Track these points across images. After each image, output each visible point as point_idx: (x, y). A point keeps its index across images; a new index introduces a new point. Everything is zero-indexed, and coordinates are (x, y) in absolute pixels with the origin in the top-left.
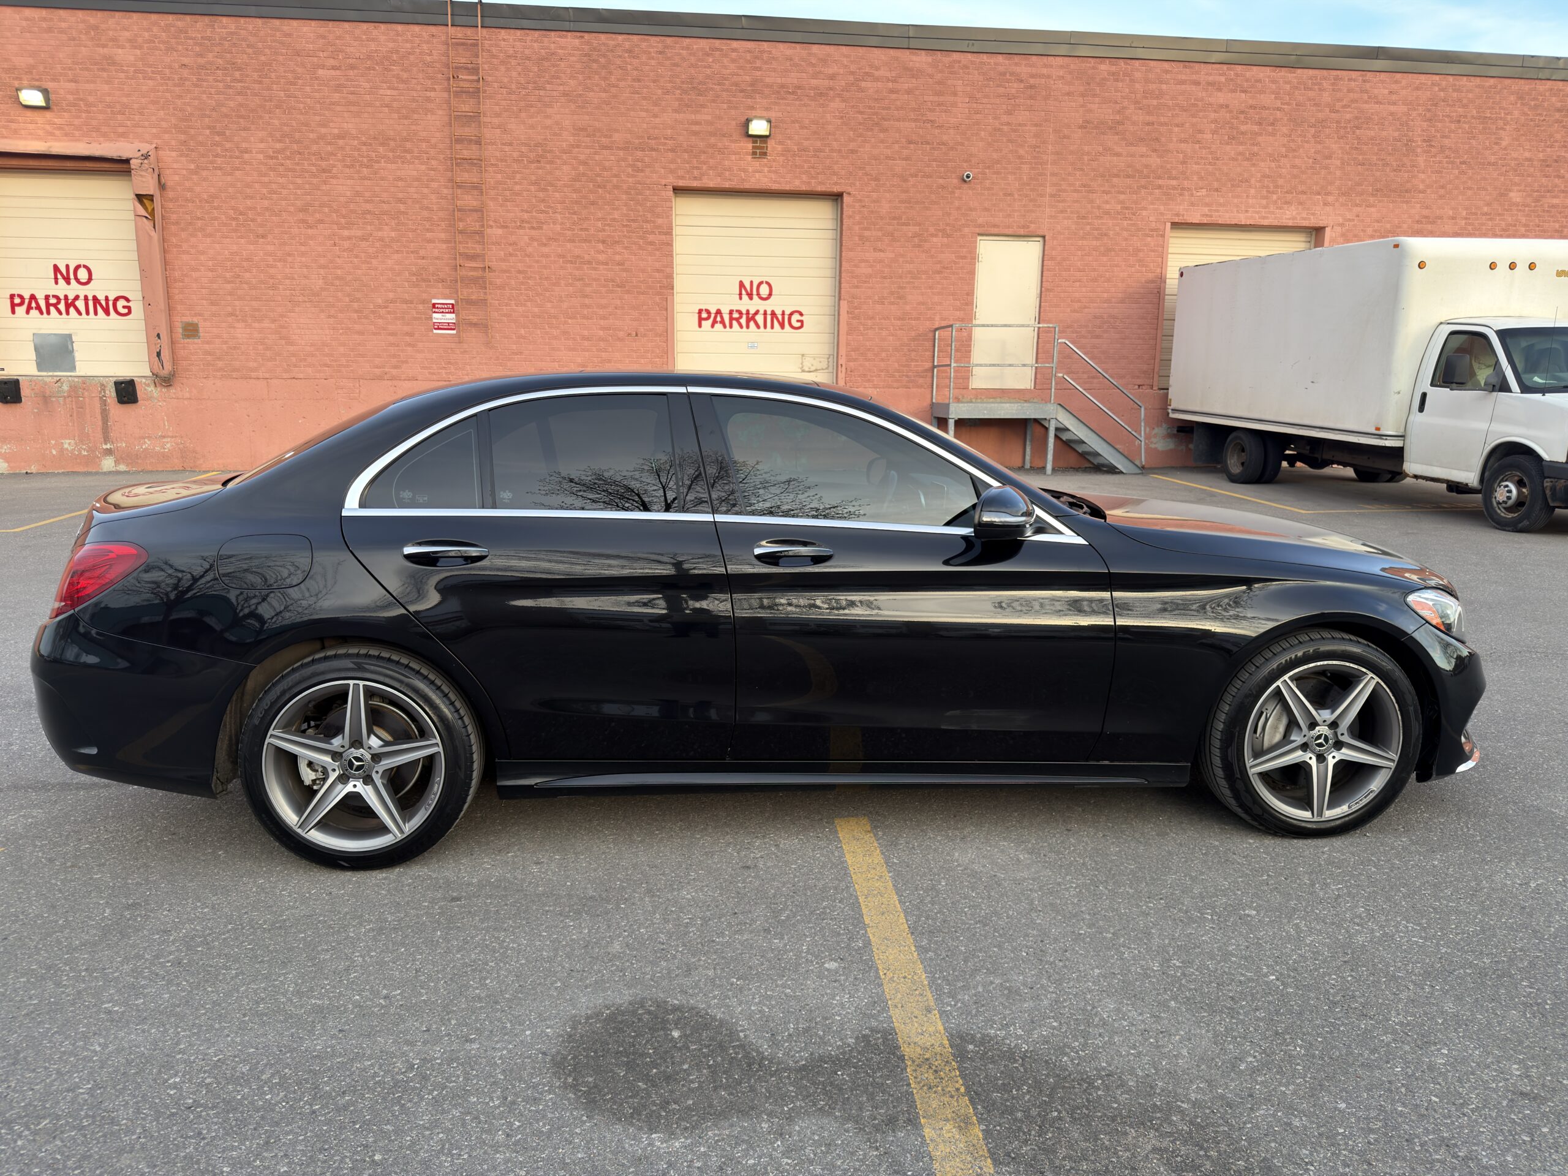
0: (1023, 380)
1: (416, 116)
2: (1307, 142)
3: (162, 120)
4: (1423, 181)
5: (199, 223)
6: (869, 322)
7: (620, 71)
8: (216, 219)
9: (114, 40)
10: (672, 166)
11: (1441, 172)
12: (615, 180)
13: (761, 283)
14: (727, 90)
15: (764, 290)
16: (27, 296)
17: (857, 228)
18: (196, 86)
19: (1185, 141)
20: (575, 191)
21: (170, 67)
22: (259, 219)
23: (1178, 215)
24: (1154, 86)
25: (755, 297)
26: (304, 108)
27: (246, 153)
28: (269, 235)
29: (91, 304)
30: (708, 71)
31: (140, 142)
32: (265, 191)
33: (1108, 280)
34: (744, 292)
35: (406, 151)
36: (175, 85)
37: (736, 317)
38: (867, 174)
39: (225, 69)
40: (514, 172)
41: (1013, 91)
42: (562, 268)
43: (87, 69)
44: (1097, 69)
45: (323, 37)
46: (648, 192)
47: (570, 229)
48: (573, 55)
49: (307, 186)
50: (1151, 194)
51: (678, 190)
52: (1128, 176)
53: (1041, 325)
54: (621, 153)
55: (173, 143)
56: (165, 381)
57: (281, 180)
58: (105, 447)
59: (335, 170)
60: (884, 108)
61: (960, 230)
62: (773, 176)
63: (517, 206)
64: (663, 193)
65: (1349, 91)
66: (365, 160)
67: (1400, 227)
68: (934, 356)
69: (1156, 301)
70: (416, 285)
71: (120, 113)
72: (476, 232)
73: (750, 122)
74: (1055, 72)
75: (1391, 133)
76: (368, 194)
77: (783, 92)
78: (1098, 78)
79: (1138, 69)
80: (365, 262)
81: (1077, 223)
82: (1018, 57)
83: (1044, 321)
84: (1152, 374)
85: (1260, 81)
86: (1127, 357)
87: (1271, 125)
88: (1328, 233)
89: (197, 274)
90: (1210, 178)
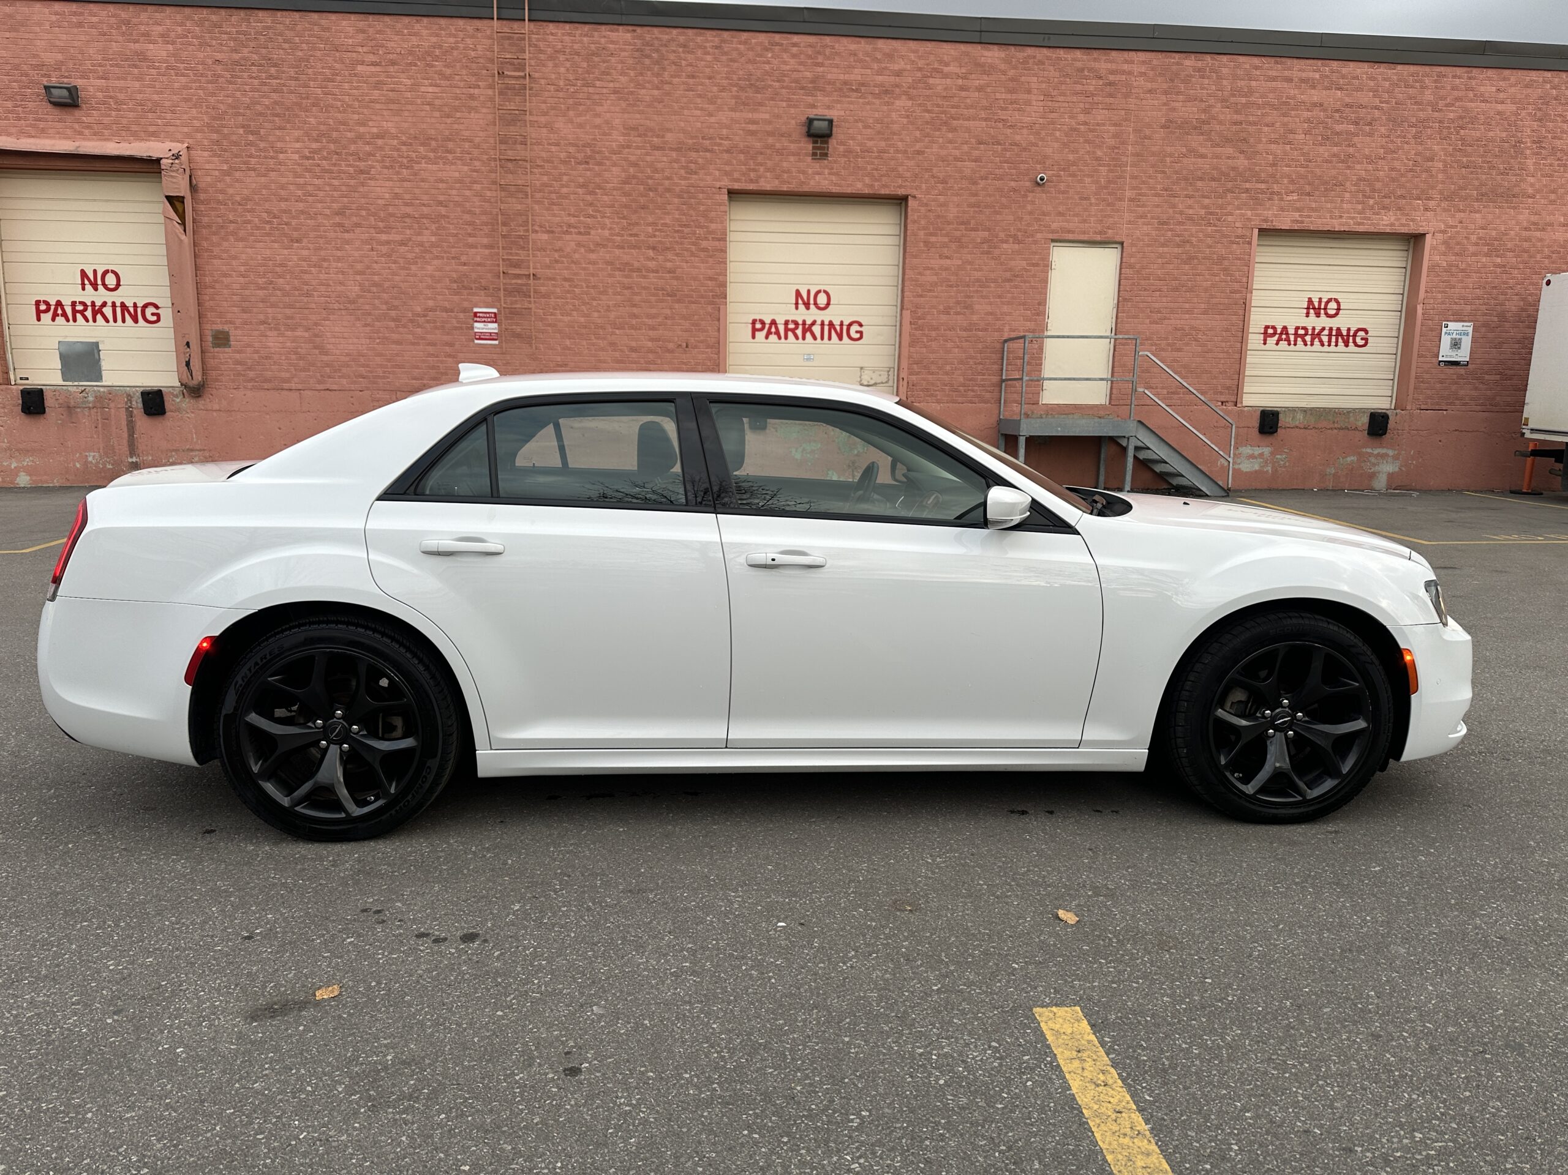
0: (1096, 395)
1: (458, 115)
2: (1407, 143)
3: (194, 118)
4: (1532, 185)
5: (232, 227)
6: (934, 333)
7: (674, 67)
8: (249, 222)
9: (147, 34)
10: (727, 168)
11: (1551, 176)
12: (667, 182)
13: (819, 292)
14: (786, 88)
15: (822, 300)
16: (53, 302)
17: (922, 233)
18: (231, 83)
19: (1276, 142)
20: (625, 194)
21: (204, 63)
22: (294, 222)
23: (1266, 221)
24: (1243, 83)
25: (812, 307)
26: (342, 106)
27: (281, 153)
28: (305, 240)
29: (119, 310)
31: (171, 141)
32: (300, 193)
33: (1191, 290)
34: (800, 301)
35: (448, 152)
36: (209, 82)
37: (793, 329)
38: (933, 177)
39: (262, 65)
40: (561, 174)
41: (1092, 88)
42: (610, 276)
43: (117, 65)
44: (1182, 65)
45: (363, 31)
46: (701, 196)
47: (618, 235)
48: (625, 50)
49: (344, 188)
50: (1237, 198)
51: (733, 194)
52: (1213, 179)
53: (1117, 337)
54: (674, 154)
55: (206, 142)
56: (195, 391)
57: (316, 182)
58: (130, 460)
59: (373, 171)
60: (953, 107)
61: (1032, 236)
62: (834, 178)
63: (564, 210)
64: (717, 196)
65: (1453, 89)
66: (405, 161)
67: (1507, 234)
68: (1002, 370)
69: (1241, 312)
70: (457, 293)
71: (150, 111)
72: (520, 237)
73: (810, 121)
74: (1136, 69)
75: (1498, 133)
76: (407, 196)
77: (846, 89)
78: (1183, 74)
79: (1225, 64)
80: (403, 268)
81: (1158, 229)
82: (1097, 51)
83: (1121, 333)
84: (1237, 390)
85: (1357, 78)
86: (1210, 372)
87: (1368, 125)
88: (1429, 240)
89: (229, 280)
90: (1302, 182)
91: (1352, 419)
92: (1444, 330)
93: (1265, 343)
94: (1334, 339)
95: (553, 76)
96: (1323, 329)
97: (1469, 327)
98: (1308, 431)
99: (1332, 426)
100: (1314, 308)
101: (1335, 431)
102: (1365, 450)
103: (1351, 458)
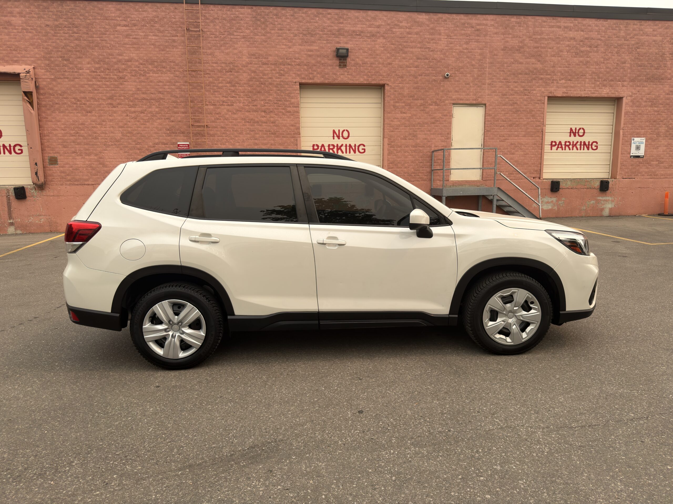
0: (475, 176)
1: (168, 50)
2: (613, 55)
3: (37, 53)
4: (670, 74)
5: (57, 106)
6: (399, 149)
7: (272, 25)
8: (65, 104)
9: (11, 13)
10: (299, 73)
12: (270, 80)
13: (344, 131)
14: (326, 34)
15: (345, 134)
17: (392, 102)
18: (54, 36)
19: (554, 56)
20: (250, 86)
21: (40, 27)
23: (551, 93)
24: (538, 29)
25: (341, 138)
26: (110, 46)
27: (81, 69)
28: (93, 112)
29: (2, 148)
31: (25, 65)
32: (90, 89)
33: (517, 126)
34: (335, 135)
35: (164, 68)
36: (43, 36)
37: (332, 148)
38: (397, 75)
39: (69, 27)
40: (219, 77)
41: (469, 32)
42: (244, 125)
44: (510, 21)
45: (119, 10)
46: (286, 86)
47: (247, 105)
48: (248, 17)
49: (112, 86)
50: (538, 82)
51: (302, 85)
52: (526, 74)
53: (484, 148)
54: (273, 67)
55: (43, 65)
56: (40, 187)
57: (99, 83)
58: (9, 221)
59: (126, 78)
60: (405, 42)
61: (444, 102)
62: (350, 76)
63: (220, 94)
64: (294, 86)
65: (634, 30)
66: (142, 72)
67: (659, 97)
68: (432, 165)
69: (541, 135)
70: (170, 136)
71: (14, 50)
72: (199, 108)
73: (338, 50)
74: (489, 23)
75: (653, 50)
76: (144, 89)
77: (354, 34)
78: (511, 25)
79: (530, 20)
80: (143, 124)
81: (502, 98)
82: (471, 15)
83: (486, 146)
84: (540, 172)
85: (590, 26)
86: (528, 164)
87: (596, 47)
88: (624, 100)
89: (56, 132)
90: (567, 74)
91: (592, 184)
92: (632, 141)
93: (551, 149)
94: (582, 147)
95: (214, 30)
96: (578, 142)
97: (643, 140)
98: (572, 190)
99: (583, 187)
100: (573, 133)
101: (585, 189)
102: (598, 198)
103: (592, 202)
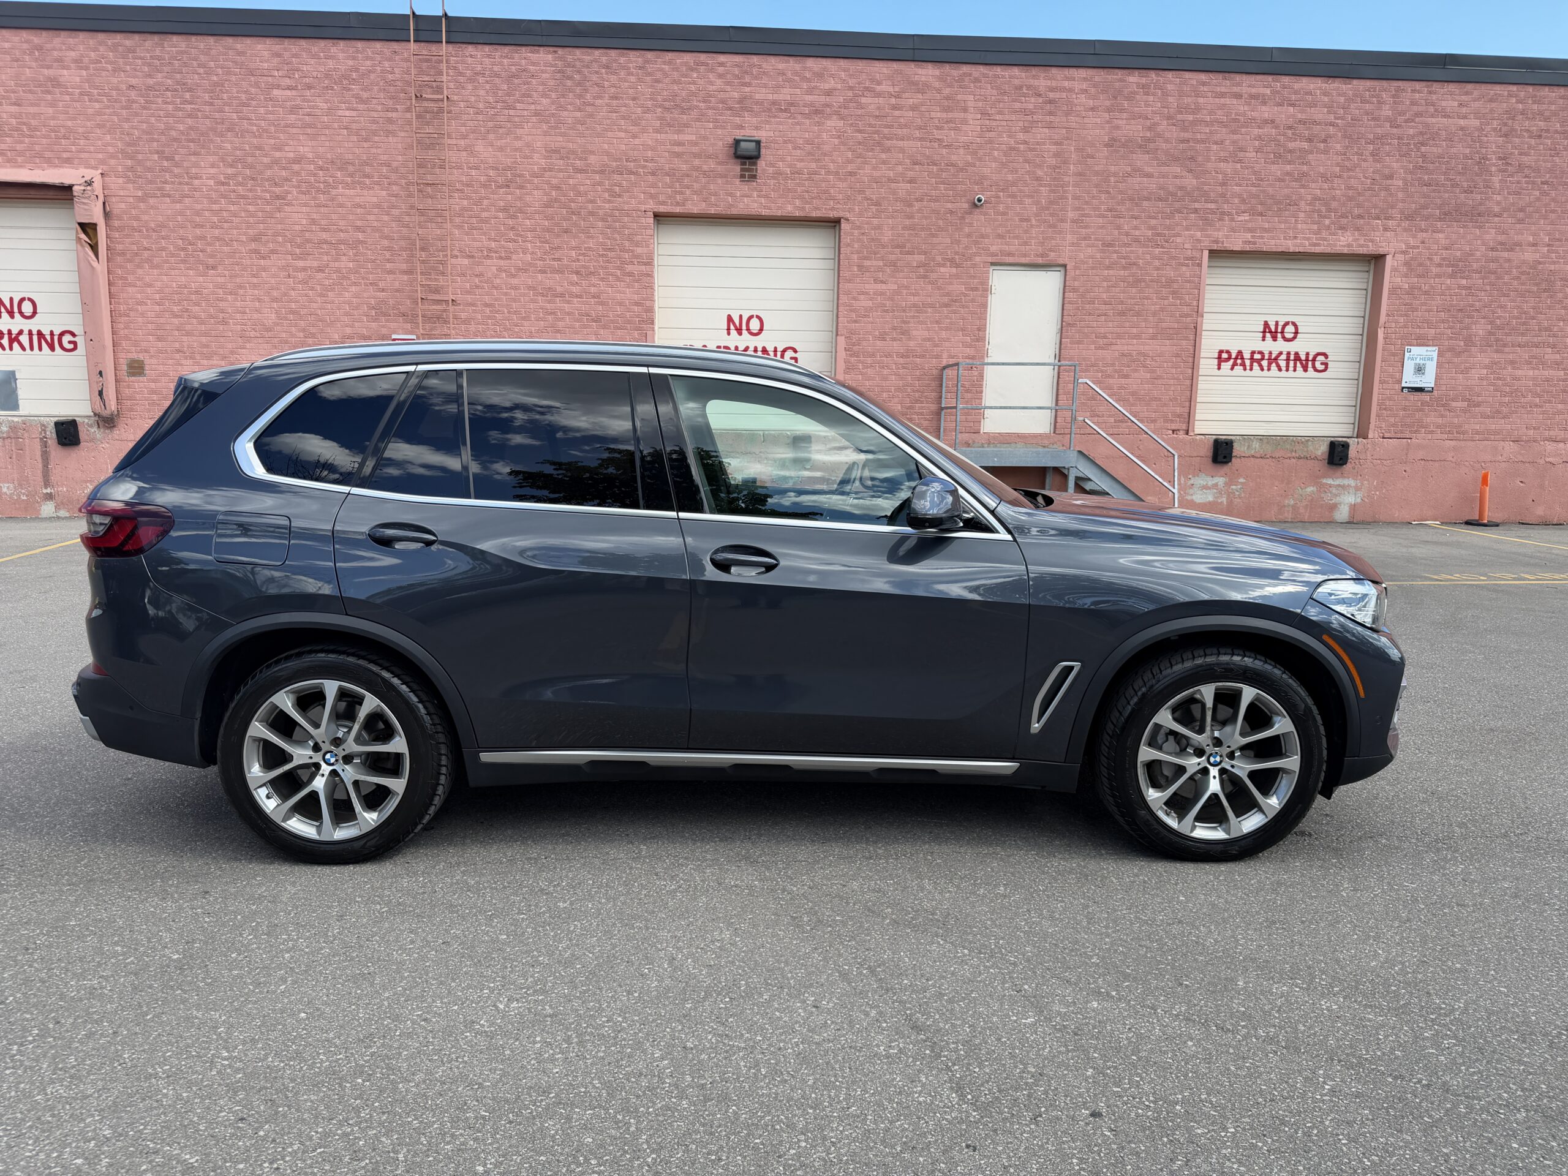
0: (1039, 423)
1: (376, 139)
2: (1365, 160)
3: (108, 145)
4: (1498, 203)
5: (146, 254)
6: (869, 361)
7: (596, 88)
8: (163, 249)
9: (59, 60)
10: (652, 191)
11: (1519, 193)
12: (590, 206)
13: (751, 317)
14: (713, 108)
15: (755, 325)
17: (855, 256)
18: (145, 108)
19: (1225, 161)
20: (547, 218)
21: (117, 89)
22: (209, 249)
23: (1216, 242)
24: (1190, 100)
25: (745, 332)
26: (258, 130)
27: (196, 178)
28: (220, 268)
29: (35, 338)
30: (693, 87)
31: (85, 168)
32: (215, 219)
33: (1138, 314)
34: (732, 327)
35: (367, 176)
36: (122, 108)
38: (866, 199)
39: (176, 90)
40: (481, 198)
41: (1031, 106)
42: (532, 301)
43: (31, 92)
44: (1124, 81)
45: (278, 55)
46: (626, 219)
47: (541, 259)
48: (546, 72)
49: (260, 214)
50: (1186, 219)
51: (660, 218)
52: (1160, 199)
53: (1060, 364)
54: (597, 177)
55: (120, 169)
56: (108, 421)
57: (232, 208)
58: (45, 491)
59: (289, 197)
60: (886, 126)
61: (971, 259)
62: (763, 200)
63: (485, 234)
64: (643, 220)
65: (1414, 103)
66: (322, 186)
67: (1472, 255)
68: (941, 397)
69: (1192, 337)
70: (377, 320)
71: (65, 137)
72: (440, 262)
73: (737, 142)
74: (1077, 86)
75: (1460, 149)
76: (323, 222)
77: (775, 108)
78: (1126, 91)
79: (1171, 81)
80: (321, 295)
81: (1103, 251)
82: (1036, 68)
83: (1065, 359)
84: (1188, 418)
85: (1310, 93)
86: (1160, 400)
87: (1323, 142)
88: (1389, 261)
89: (144, 308)
90: (1253, 201)
91: (1311, 448)
92: (1407, 354)
93: (1219, 368)
94: (1292, 364)
95: (473, 99)
96: (1281, 353)
97: (1432, 352)
98: (1264, 461)
99: (1289, 455)
100: (1270, 332)
101: (1293, 460)
102: (1324, 481)
103: (1310, 489)
